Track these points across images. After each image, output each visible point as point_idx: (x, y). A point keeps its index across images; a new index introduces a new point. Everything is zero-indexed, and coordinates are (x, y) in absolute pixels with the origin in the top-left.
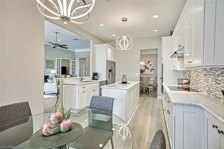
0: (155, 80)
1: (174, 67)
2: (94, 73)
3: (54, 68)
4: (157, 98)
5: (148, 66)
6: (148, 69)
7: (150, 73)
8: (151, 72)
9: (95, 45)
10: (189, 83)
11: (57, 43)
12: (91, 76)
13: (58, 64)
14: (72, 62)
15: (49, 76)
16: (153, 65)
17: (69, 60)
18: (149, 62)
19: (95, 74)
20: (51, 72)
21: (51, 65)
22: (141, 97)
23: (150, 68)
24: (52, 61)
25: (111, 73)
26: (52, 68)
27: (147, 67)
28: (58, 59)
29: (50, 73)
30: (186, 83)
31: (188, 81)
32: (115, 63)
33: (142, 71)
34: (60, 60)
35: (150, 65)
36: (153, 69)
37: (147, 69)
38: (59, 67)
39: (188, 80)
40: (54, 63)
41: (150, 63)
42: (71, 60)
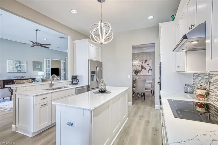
0: (153, 83)
1: (178, 67)
2: (72, 76)
3: (43, 70)
4: (154, 108)
5: (145, 65)
6: (146, 69)
7: (148, 74)
8: (149, 72)
9: (74, 41)
10: (207, 94)
11: (38, 42)
12: (70, 79)
13: (47, 65)
14: (63, 63)
15: (35, 79)
16: (150, 65)
17: (61, 61)
18: (146, 61)
19: (75, 78)
20: (38, 74)
21: (39, 67)
22: (133, 106)
23: (148, 68)
24: (41, 62)
25: (95, 76)
26: (41, 69)
27: (144, 67)
28: (47, 61)
29: (38, 76)
30: (202, 96)
31: (206, 91)
32: (101, 63)
33: (137, 72)
34: (49, 61)
35: (148, 65)
36: (151, 69)
37: (144, 69)
38: (48, 68)
39: (205, 89)
40: (43, 65)
41: (147, 63)
42: (62, 61)
